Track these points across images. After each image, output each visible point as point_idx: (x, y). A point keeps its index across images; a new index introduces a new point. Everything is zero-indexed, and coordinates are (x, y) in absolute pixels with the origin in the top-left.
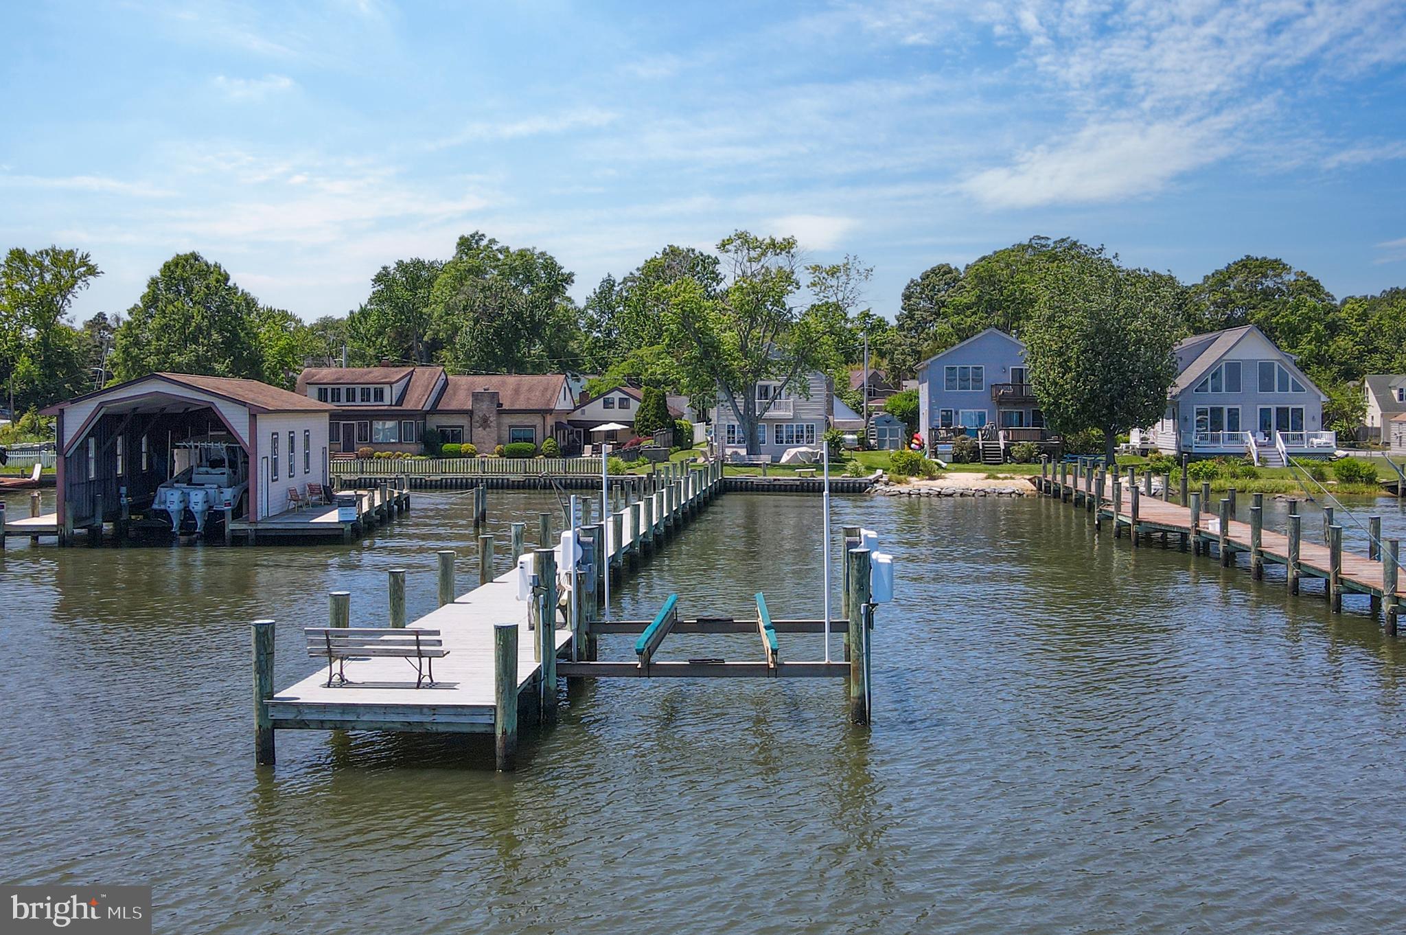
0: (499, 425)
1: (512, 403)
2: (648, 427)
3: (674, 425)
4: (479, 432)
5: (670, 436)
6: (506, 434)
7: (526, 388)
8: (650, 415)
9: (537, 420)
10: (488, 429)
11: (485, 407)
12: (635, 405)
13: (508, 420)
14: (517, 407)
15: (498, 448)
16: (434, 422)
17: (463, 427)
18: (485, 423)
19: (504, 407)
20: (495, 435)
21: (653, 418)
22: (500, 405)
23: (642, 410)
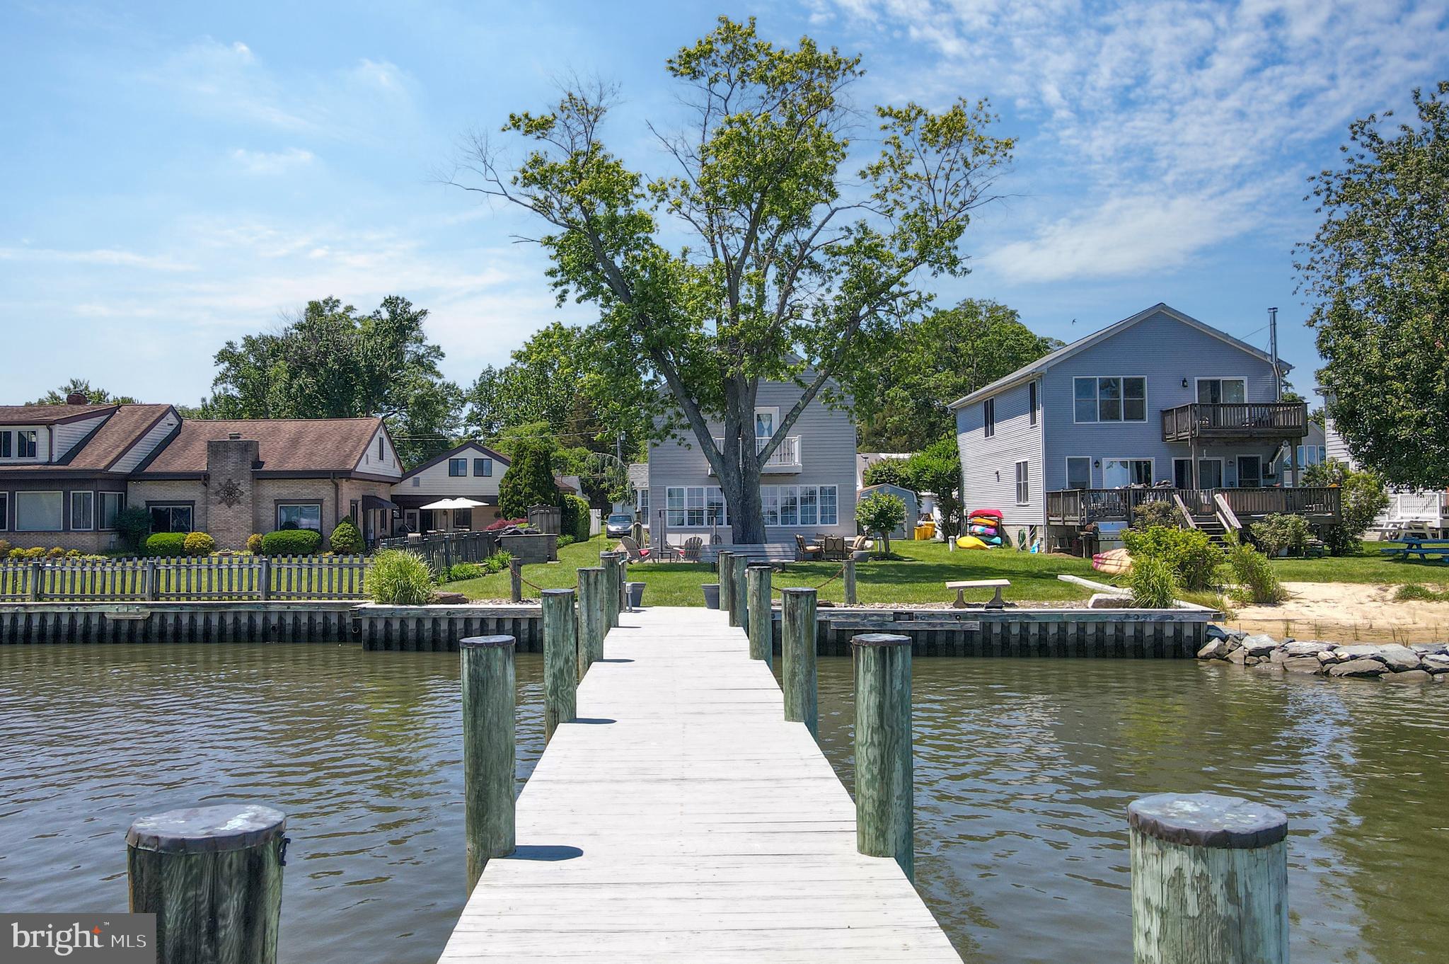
0: (256, 501)
1: (282, 460)
2: (519, 504)
3: (562, 502)
4: (220, 513)
5: (556, 519)
6: (268, 515)
7: (312, 436)
8: (524, 483)
9: (324, 490)
10: (236, 507)
11: (231, 464)
12: (499, 470)
13: (272, 490)
14: (289, 466)
15: (252, 538)
16: (140, 495)
17: (192, 503)
18: (230, 495)
19: (265, 468)
20: (247, 518)
21: (527, 490)
22: (258, 464)
23: (510, 477)
